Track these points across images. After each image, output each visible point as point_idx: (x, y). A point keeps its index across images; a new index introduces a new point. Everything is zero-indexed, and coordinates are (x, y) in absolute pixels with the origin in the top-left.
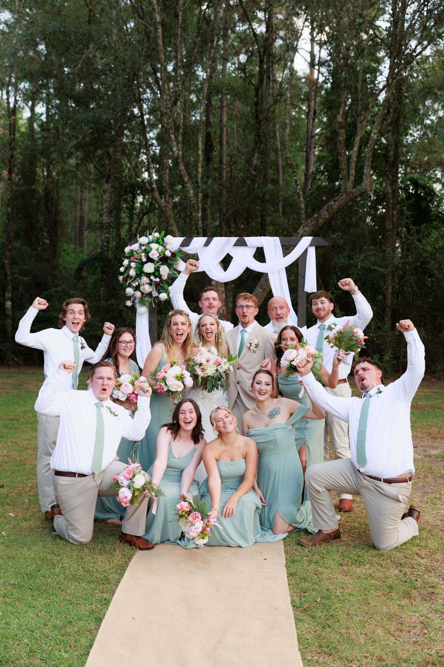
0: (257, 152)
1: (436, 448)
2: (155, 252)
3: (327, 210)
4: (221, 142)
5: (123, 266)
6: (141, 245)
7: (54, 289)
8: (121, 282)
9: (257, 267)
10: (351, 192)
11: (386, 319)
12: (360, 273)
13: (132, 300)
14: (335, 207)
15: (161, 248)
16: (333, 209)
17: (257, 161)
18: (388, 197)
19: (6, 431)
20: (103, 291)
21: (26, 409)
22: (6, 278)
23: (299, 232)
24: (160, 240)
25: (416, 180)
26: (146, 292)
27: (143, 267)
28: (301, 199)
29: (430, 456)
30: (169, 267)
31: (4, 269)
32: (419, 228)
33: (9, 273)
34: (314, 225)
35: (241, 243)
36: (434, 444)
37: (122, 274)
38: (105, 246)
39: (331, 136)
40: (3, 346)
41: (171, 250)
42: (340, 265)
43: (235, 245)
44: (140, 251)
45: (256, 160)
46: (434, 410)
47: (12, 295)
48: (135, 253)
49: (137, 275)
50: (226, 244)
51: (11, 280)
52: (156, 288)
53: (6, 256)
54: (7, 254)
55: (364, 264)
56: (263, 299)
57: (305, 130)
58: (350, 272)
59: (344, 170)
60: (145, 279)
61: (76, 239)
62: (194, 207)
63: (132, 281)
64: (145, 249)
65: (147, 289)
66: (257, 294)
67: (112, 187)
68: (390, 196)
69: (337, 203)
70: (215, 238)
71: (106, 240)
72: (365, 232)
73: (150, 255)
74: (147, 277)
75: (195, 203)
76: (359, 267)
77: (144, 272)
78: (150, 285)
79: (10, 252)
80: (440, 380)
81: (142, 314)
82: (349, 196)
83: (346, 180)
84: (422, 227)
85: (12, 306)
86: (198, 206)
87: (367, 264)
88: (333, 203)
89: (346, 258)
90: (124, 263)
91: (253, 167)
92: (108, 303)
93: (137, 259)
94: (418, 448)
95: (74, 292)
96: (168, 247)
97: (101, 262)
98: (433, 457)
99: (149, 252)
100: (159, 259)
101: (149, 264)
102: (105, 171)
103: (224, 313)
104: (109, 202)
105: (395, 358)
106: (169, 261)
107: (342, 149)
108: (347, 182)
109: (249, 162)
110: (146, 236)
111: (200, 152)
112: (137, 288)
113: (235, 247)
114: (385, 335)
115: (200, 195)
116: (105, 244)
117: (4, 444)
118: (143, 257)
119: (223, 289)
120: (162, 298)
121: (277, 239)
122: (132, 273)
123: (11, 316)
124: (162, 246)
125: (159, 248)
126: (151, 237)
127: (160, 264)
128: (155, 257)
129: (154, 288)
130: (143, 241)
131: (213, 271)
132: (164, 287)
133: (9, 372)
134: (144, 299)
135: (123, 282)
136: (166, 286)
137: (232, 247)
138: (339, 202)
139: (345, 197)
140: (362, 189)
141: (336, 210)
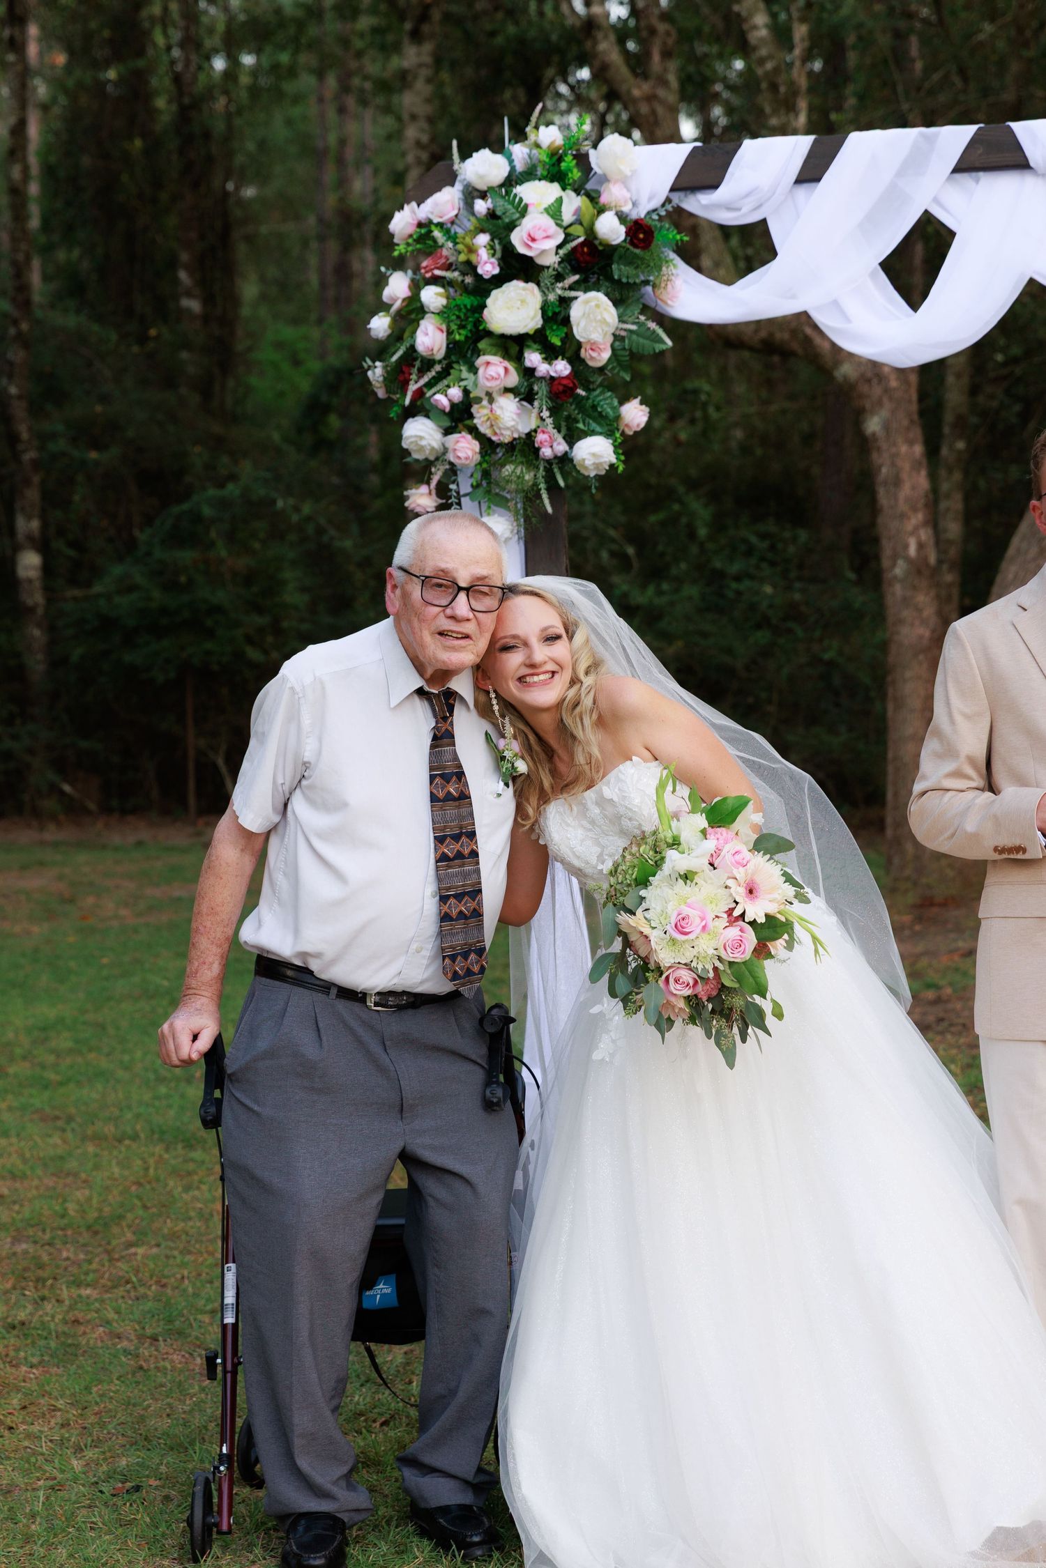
5: (383, 307)
6: (472, 194)
7: (212, 492)
8: (381, 393)
13: (434, 483)
15: (573, 204)
24: (569, 163)
26: (506, 437)
27: (484, 306)
30: (616, 303)
31: (8, 421)
35: (995, 156)
37: (380, 349)
40: (15, 737)
41: (626, 208)
43: (964, 166)
44: (470, 224)
47: (45, 526)
48: (437, 234)
49: (452, 346)
50: (914, 163)
51: (36, 464)
52: (554, 411)
53: (10, 363)
54: (16, 355)
60: (495, 370)
63: (430, 385)
64: (492, 215)
65: (509, 417)
67: (437, 57)
70: (855, 138)
73: (517, 239)
74: (506, 355)
77: (489, 334)
78: (527, 396)
85: (47, 570)
90: (387, 293)
93: (449, 267)
96: (613, 194)
99: (512, 226)
100: (566, 259)
101: (516, 289)
103: (925, 559)
104: (431, 122)
106: (618, 270)
110: (498, 148)
112: (459, 418)
113: (964, 178)
118: (484, 254)
119: (918, 449)
120: (589, 462)
122: (430, 338)
123: (41, 611)
124: (577, 191)
125: (560, 201)
126: (519, 151)
127: (572, 288)
128: (543, 252)
129: (546, 414)
130: (482, 171)
131: (853, 307)
132: (594, 407)
133: (42, 843)
134: (494, 474)
135: (388, 391)
136: (606, 401)
137: (948, 179)
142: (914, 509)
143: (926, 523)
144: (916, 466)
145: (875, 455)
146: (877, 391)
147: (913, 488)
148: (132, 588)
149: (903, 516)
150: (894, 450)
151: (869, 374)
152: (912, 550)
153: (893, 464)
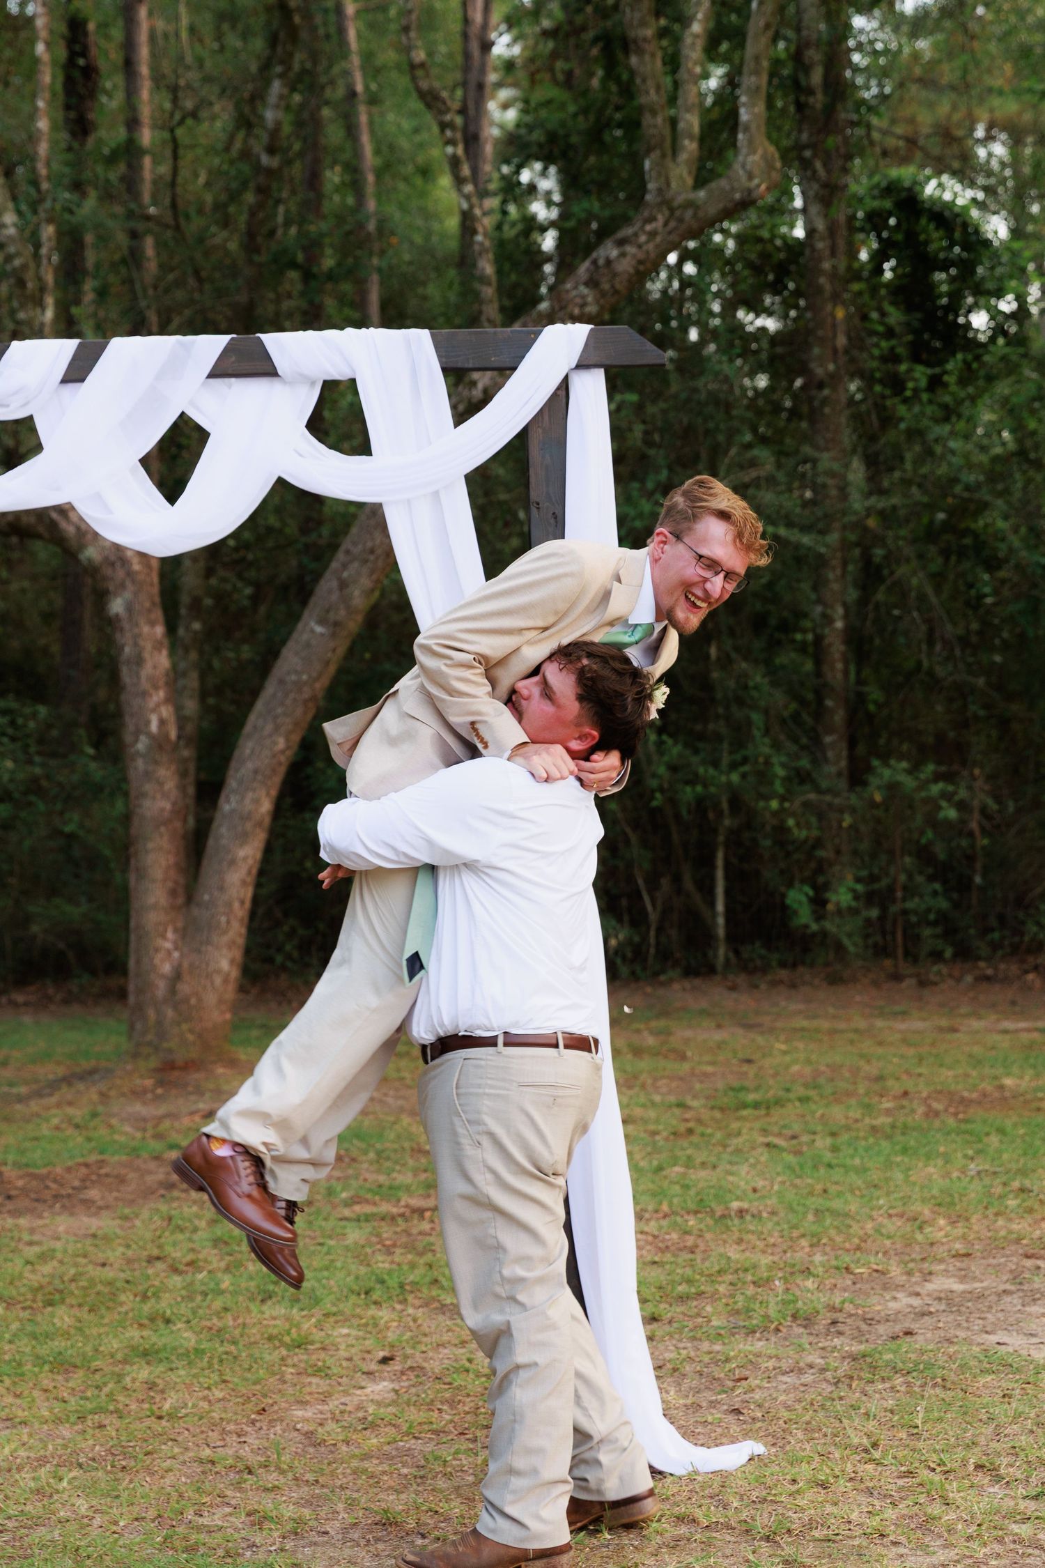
0: (281, 76)
3: (592, 283)
4: (129, 65)
9: (326, 473)
10: (690, 204)
11: (828, 739)
14: (625, 267)
16: (615, 275)
17: (280, 115)
18: (813, 250)
25: (910, 190)
28: (479, 238)
32: (937, 370)
35: (246, 364)
39: (571, 22)
45: (277, 107)
50: (170, 369)
56: (332, 669)
57: (456, 27)
59: (654, 113)
62: (21, 283)
66: (308, 645)
68: (820, 245)
69: (631, 249)
70: (118, 344)
75: (24, 267)
82: (681, 220)
83: (664, 156)
84: (950, 366)
86: (40, 279)
88: (614, 253)
91: (265, 138)
103: (167, 736)
105: (870, 898)
107: (643, 24)
108: (668, 160)
109: (246, 122)
111: (40, 48)
113: (218, 383)
114: (830, 805)
115: (48, 231)
119: (159, 630)
121: (421, 338)
131: (114, 499)
137: (203, 384)
138: (640, 247)
139: (666, 224)
140: (733, 189)
141: (629, 281)
142: (156, 688)
143: (167, 701)
144: (158, 646)
145: (118, 636)
146: (120, 573)
147: (155, 667)
149: (145, 694)
150: (136, 630)
151: (113, 558)
152: (154, 727)
153: (136, 644)
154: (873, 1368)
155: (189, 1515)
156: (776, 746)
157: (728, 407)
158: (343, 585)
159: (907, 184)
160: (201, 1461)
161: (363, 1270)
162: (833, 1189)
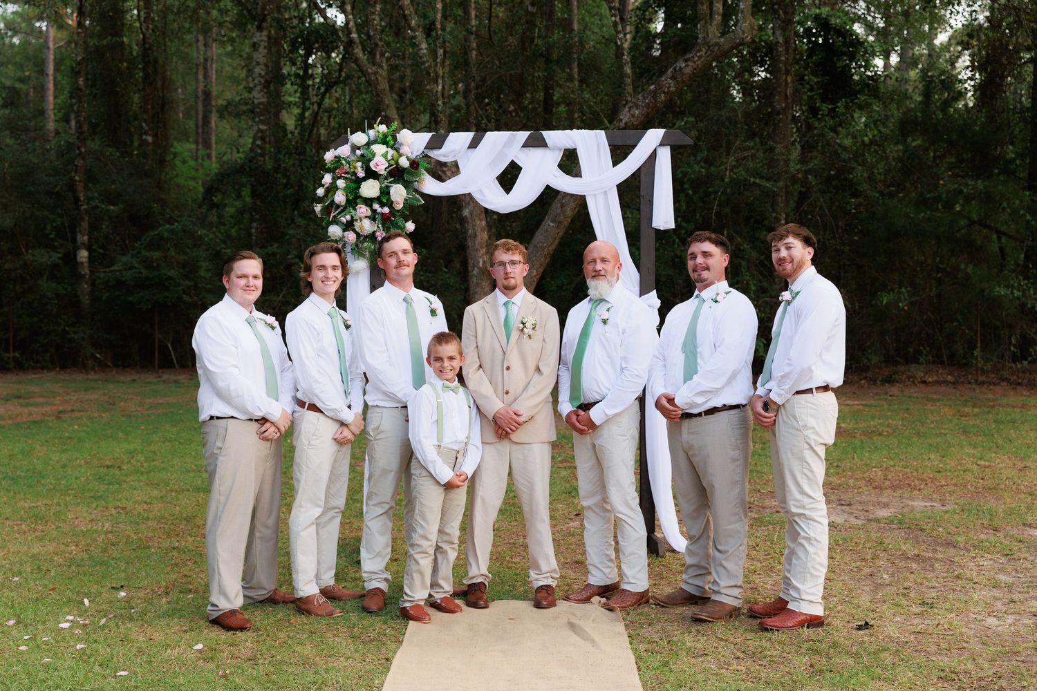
1: (886, 506)
2: (381, 158)
3: (673, 78)
5: (323, 186)
6: (355, 148)
7: (168, 226)
8: (319, 216)
9: (565, 184)
10: (717, 44)
12: (728, 190)
14: (688, 70)
15: (391, 152)
16: (683, 74)
18: (777, 51)
19: (103, 488)
20: (257, 228)
21: (131, 447)
22: (78, 208)
23: (622, 117)
24: (390, 138)
25: (826, 19)
26: (366, 233)
27: (359, 187)
28: (625, 57)
29: (878, 521)
30: (405, 187)
31: (74, 191)
32: (832, 106)
33: (82, 199)
34: (648, 104)
35: (536, 142)
36: (880, 499)
37: (320, 200)
38: (258, 146)
40: (75, 332)
41: (409, 155)
42: (693, 176)
43: (526, 145)
44: (354, 158)
46: (871, 438)
47: (90, 238)
48: (344, 162)
49: (348, 200)
50: (508, 144)
51: (87, 211)
52: (383, 225)
53: (76, 166)
54: (79, 162)
55: (734, 173)
56: (557, 241)
58: (710, 189)
59: (702, 4)
60: (363, 210)
61: (197, 133)
62: (428, 74)
63: (339, 214)
64: (362, 155)
65: (367, 226)
66: (547, 231)
67: (269, 37)
68: (781, 49)
69: (689, 63)
70: (488, 134)
71: (260, 135)
72: (737, 115)
73: (372, 165)
74: (367, 205)
75: (430, 67)
76: (727, 180)
77: (360, 197)
78: (373, 219)
79: (83, 158)
80: (875, 383)
81: (357, 273)
82: (712, 51)
83: (706, 23)
84: (839, 105)
85: (90, 257)
86: (437, 73)
87: (742, 174)
88: (683, 65)
89: (702, 164)
90: (323, 181)
92: (266, 250)
93: (347, 173)
94: (853, 507)
95: (204, 231)
96: (405, 150)
97: (251, 176)
98: (883, 521)
99: (370, 160)
100: (389, 172)
101: (371, 182)
102: (256, 9)
104: (266, 65)
106: (406, 176)
108: (708, 24)
110: (364, 132)
112: (349, 226)
113: (526, 149)
116: (259, 142)
117: (103, 511)
118: (360, 169)
119: (484, 223)
122: (340, 198)
123: (87, 277)
124: (392, 148)
125: (387, 152)
126: (371, 132)
127: (390, 182)
128: (381, 170)
129: (380, 226)
130: (359, 140)
131: (486, 192)
132: (397, 224)
133: (87, 379)
134: (360, 246)
135: (322, 215)
136: (400, 221)
137: (520, 149)
138: (694, 62)
139: (706, 53)
140: (736, 38)
141: (690, 77)
142: (482, 248)
144: (483, 230)
145: (466, 225)
146: (468, 198)
148: (131, 268)
149: (477, 250)
150: (474, 223)
152: (481, 264)
153: (474, 228)
154: (762, 522)
155: (508, 558)
156: (753, 276)
157: (736, 123)
158: (563, 205)
159: (824, 16)
160: (510, 544)
161: (568, 485)
162: (758, 463)
